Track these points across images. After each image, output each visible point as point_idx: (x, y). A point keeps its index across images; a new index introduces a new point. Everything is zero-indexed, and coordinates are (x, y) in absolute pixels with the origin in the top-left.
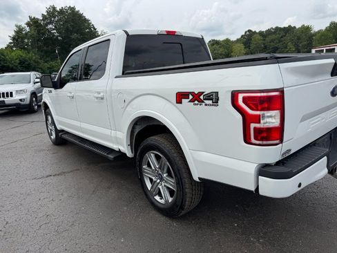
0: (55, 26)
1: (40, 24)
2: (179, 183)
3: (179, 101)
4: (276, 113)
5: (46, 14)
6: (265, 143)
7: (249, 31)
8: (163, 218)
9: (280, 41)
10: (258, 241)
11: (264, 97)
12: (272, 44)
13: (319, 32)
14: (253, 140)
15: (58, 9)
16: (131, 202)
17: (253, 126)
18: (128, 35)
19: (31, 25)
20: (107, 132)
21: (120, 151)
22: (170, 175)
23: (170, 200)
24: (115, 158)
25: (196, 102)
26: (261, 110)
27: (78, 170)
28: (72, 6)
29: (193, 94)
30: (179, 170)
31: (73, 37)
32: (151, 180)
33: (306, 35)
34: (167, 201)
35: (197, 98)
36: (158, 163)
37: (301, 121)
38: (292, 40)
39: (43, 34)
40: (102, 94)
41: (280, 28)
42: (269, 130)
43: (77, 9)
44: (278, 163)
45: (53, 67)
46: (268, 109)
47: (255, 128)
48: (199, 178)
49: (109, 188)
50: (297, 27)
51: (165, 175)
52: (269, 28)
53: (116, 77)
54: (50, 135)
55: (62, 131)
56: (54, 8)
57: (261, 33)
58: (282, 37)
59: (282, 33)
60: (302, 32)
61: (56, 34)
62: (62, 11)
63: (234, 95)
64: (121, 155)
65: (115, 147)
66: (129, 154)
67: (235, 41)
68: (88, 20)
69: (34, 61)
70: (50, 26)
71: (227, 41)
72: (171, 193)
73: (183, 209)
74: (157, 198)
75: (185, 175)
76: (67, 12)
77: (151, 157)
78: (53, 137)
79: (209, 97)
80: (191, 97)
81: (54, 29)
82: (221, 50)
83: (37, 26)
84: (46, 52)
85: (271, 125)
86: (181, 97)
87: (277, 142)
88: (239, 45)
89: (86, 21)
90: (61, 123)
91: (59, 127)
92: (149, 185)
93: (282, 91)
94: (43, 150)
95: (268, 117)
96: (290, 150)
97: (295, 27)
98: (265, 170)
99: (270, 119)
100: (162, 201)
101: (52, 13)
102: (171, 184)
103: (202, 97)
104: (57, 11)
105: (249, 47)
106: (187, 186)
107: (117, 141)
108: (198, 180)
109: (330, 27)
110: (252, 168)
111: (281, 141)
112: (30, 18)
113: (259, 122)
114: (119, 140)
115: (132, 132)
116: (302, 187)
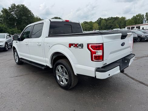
0: (15, 13)
1: (8, 11)
2: (70, 76)
3: (70, 47)
4: (101, 51)
5: (10, 7)
6: (98, 60)
7: (100, 18)
8: (63, 90)
9: (113, 23)
10: (97, 96)
11: (97, 46)
12: (110, 24)
13: (129, 20)
14: (94, 60)
15: (16, 5)
16: (51, 85)
17: (94, 55)
18: (51, 21)
19: (4, 12)
20: (42, 58)
21: (47, 66)
22: (66, 74)
23: (66, 83)
24: (45, 68)
25: (76, 47)
26: (96, 50)
27: (29, 74)
28: (23, 4)
29: (75, 44)
30: (70, 72)
31: (23, 18)
32: (59, 76)
33: (123, 21)
34: (65, 84)
35: (76, 46)
36: (62, 70)
37: (110, 54)
38: (118, 23)
39: (9, 16)
40: (40, 44)
41: (113, 18)
42: (99, 56)
43: (25, 6)
44: (102, 67)
45: (13, 31)
46: (99, 50)
47: (94, 56)
48: (77, 74)
49: (42, 80)
50: (120, 17)
51: (64, 74)
52: (109, 17)
53: (46, 37)
54: (16, 60)
55: (22, 58)
56: (15, 5)
57: (105, 19)
58: (114, 21)
59: (114, 20)
60: (122, 20)
61: (15, 16)
62: (18, 6)
63: (88, 45)
64: (47, 67)
65: (45, 64)
66: (51, 67)
67: (94, 22)
68: (30, 11)
69: (5, 28)
70: (13, 13)
71: (91, 22)
72: (67, 80)
73: (71, 86)
74: (61, 83)
75: (72, 73)
76: (21, 7)
77: (59, 67)
78: (17, 61)
79: (80, 45)
80: (74, 45)
81: (14, 14)
82: (88, 26)
83: (6, 13)
84: (10, 24)
85: (100, 55)
86: (70, 45)
87: (102, 60)
88: (96, 24)
89: (29, 11)
90: (21, 55)
91: (20, 57)
92: (58, 78)
93: (103, 44)
94: (13, 67)
95: (99, 52)
96: (106, 63)
97: (119, 17)
98: (98, 70)
99: (99, 53)
100: (63, 84)
101: (14, 7)
102: (67, 77)
103: (78, 45)
104: (16, 6)
105: (100, 25)
106: (72, 77)
107: (46, 62)
108: (76, 75)
109: (133, 18)
110: (94, 69)
111: (103, 60)
112: (3, 8)
113: (96, 54)
114: (47, 62)
115: (52, 58)
116: (110, 76)
